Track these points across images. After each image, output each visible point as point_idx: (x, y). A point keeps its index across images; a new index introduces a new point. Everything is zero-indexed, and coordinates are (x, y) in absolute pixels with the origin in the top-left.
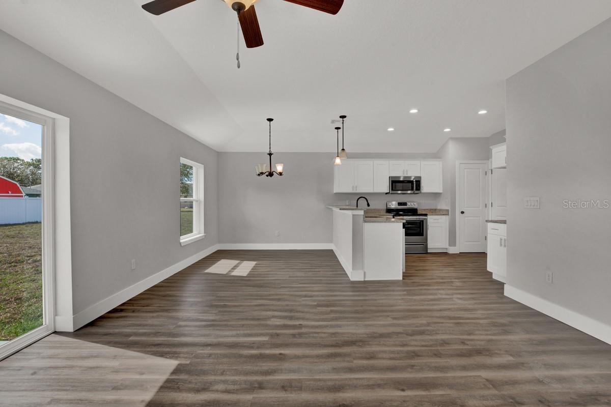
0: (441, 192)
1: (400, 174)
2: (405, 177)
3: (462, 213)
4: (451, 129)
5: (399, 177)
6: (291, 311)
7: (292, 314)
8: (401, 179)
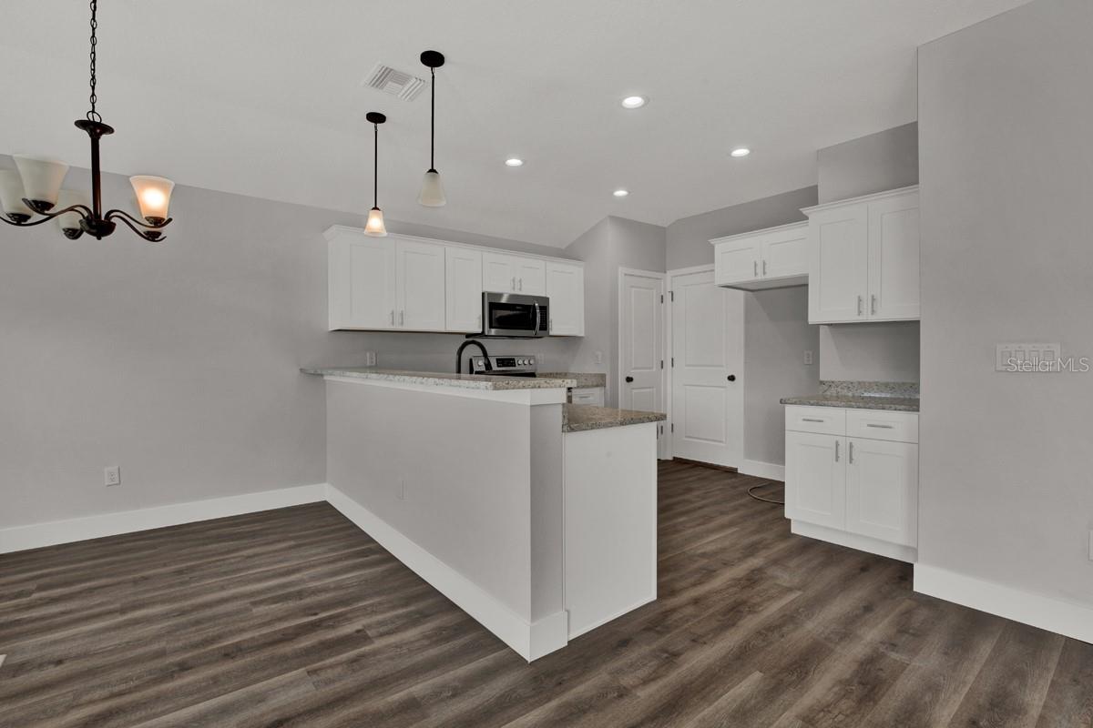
0: (582, 335)
1: (506, 289)
2: (512, 296)
3: (629, 380)
4: (629, 192)
5: (500, 295)
8: (504, 300)
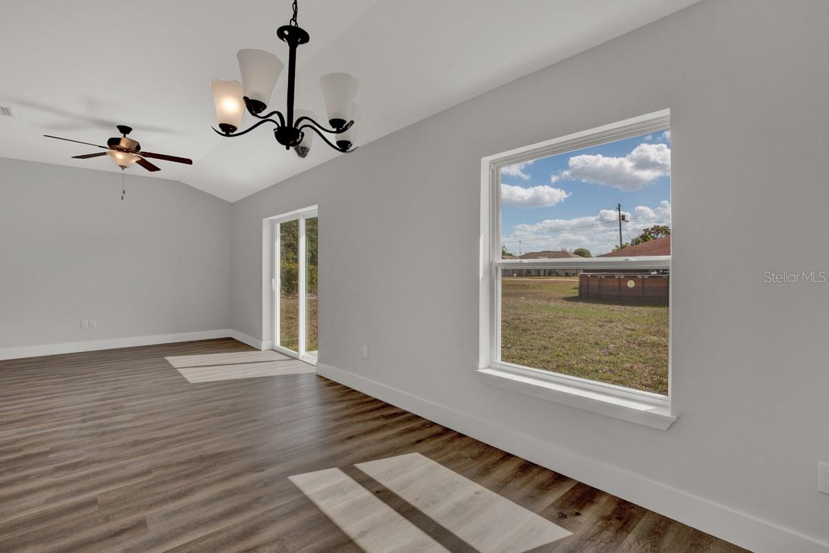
6: (103, 433)
7: (100, 430)
